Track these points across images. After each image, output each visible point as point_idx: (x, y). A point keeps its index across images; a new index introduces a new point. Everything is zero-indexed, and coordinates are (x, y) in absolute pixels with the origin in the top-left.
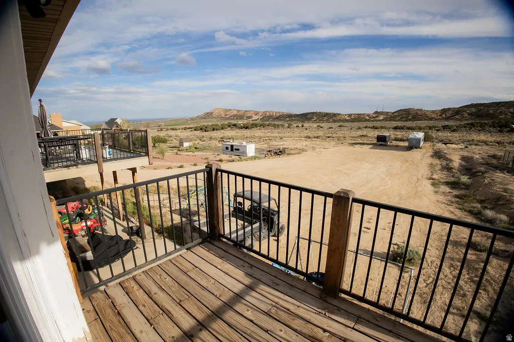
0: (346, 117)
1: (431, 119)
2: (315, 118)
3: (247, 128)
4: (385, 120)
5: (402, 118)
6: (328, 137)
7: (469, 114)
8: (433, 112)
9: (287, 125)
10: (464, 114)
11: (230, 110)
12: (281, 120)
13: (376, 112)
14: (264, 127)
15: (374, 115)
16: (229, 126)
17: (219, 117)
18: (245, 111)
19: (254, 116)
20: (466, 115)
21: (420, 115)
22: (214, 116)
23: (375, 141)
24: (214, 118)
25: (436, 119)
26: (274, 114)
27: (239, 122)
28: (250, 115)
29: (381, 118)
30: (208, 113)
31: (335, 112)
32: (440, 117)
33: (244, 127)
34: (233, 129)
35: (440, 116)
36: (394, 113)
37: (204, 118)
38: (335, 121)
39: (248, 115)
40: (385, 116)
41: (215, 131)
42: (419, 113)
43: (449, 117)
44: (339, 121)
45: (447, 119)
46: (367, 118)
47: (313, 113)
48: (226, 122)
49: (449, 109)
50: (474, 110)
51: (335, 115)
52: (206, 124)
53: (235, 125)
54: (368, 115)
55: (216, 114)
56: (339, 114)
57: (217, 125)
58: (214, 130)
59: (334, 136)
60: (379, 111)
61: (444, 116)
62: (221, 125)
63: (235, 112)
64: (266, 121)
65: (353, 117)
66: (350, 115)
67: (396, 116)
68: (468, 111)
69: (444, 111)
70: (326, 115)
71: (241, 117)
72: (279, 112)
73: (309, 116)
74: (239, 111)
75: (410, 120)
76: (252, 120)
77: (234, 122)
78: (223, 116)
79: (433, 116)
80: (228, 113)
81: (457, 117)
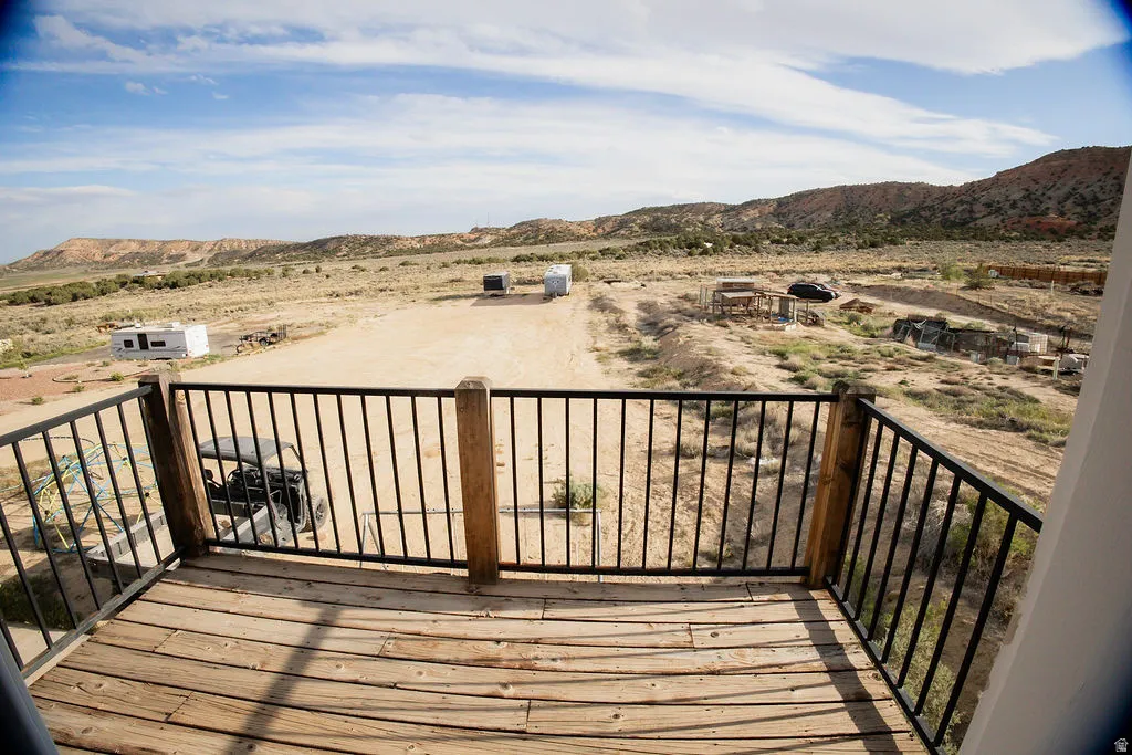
0: (414, 242)
1: (579, 238)
2: (345, 250)
3: (174, 286)
4: (495, 244)
5: (526, 239)
6: (382, 290)
7: (643, 226)
8: (581, 224)
9: (278, 271)
10: (632, 227)
11: (118, 241)
12: (263, 260)
13: (476, 230)
14: (220, 280)
15: (472, 237)
16: (123, 284)
17: (85, 262)
18: (164, 243)
19: (188, 253)
20: (636, 228)
21: (559, 232)
22: (70, 259)
23: (481, 289)
24: (70, 264)
25: (588, 238)
26: (244, 246)
27: (151, 273)
28: (179, 252)
29: (487, 240)
30: (46, 253)
31: (389, 233)
32: (595, 234)
33: (166, 285)
34: (136, 291)
35: (594, 231)
36: (511, 229)
37: (40, 267)
38: (390, 254)
39: (174, 252)
40: (494, 237)
41: (81, 303)
42: (558, 227)
43: (609, 233)
44: (400, 252)
45: (607, 236)
46: (459, 243)
47: (340, 239)
48: (112, 275)
49: (608, 219)
50: (647, 219)
51: (388, 240)
52: (47, 284)
53: (138, 281)
54: (460, 237)
55: (73, 253)
56: (399, 238)
57: (83, 285)
58: (75, 298)
59: (393, 285)
60: (480, 227)
61: (600, 231)
62: (98, 283)
63: (134, 247)
64: (223, 264)
65: (428, 242)
66: (422, 239)
67: (514, 236)
68: (639, 221)
69: (600, 222)
70: (370, 240)
71: (154, 259)
72: (256, 241)
73: (331, 246)
74: (143, 243)
75: (542, 242)
76: (187, 265)
77: (134, 273)
78: (98, 258)
79: (583, 231)
80: (112, 250)
81: (623, 232)
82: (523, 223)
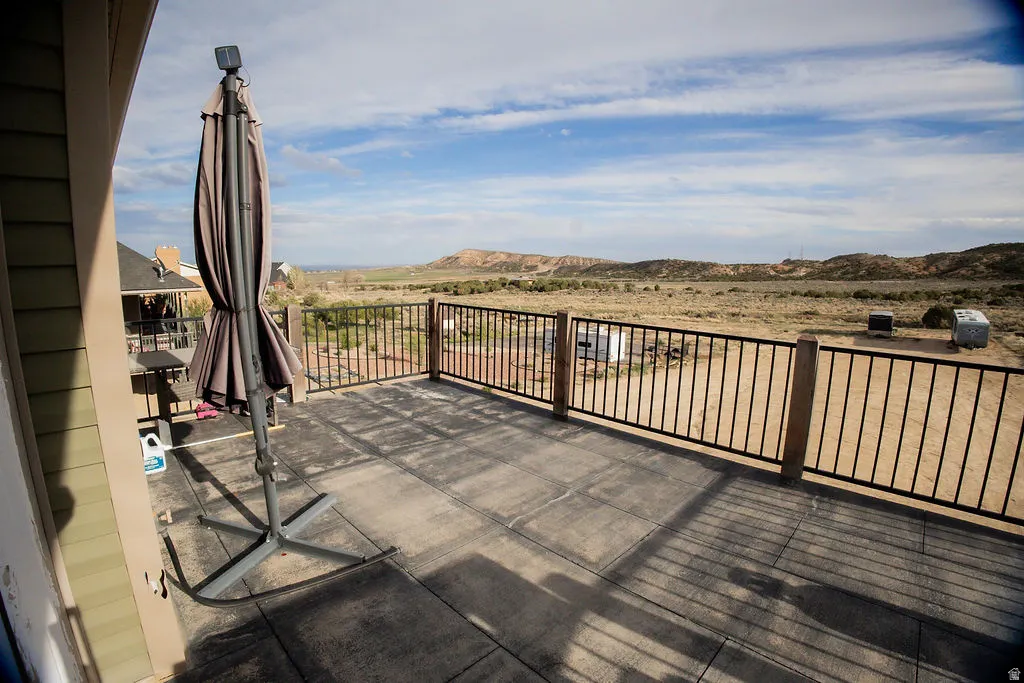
0: (728, 270)
1: (907, 276)
2: (665, 272)
3: (541, 290)
4: (809, 276)
5: (844, 274)
7: (988, 266)
8: (908, 261)
9: (621, 285)
10: (976, 266)
11: (494, 253)
12: (595, 275)
13: (787, 262)
14: (576, 289)
15: (787, 268)
16: (504, 285)
17: (473, 267)
18: (524, 256)
19: (540, 265)
20: (982, 268)
21: (883, 268)
22: (462, 263)
24: (461, 267)
25: (917, 277)
26: (581, 262)
27: (525, 278)
28: (534, 263)
29: (802, 272)
30: (449, 258)
31: (706, 260)
32: (926, 273)
33: (536, 289)
34: (514, 291)
35: (924, 269)
36: (825, 262)
37: (443, 268)
38: (706, 279)
39: (529, 264)
40: (809, 270)
41: (477, 295)
42: (880, 262)
43: (943, 272)
44: (715, 278)
45: (941, 275)
46: (773, 273)
47: (661, 262)
48: (495, 277)
49: (943, 256)
50: (998, 257)
51: (705, 266)
52: (455, 279)
53: (516, 284)
54: (774, 267)
55: (464, 260)
56: (714, 265)
57: (477, 282)
58: (472, 292)
60: (792, 259)
61: (933, 269)
62: (487, 283)
63: (503, 258)
64: (564, 276)
65: (741, 271)
66: (736, 267)
67: (832, 270)
68: (985, 260)
69: (931, 259)
70: (688, 265)
71: (514, 267)
72: (591, 260)
73: (654, 268)
74: (510, 255)
75: (862, 278)
76: (538, 274)
77: (511, 277)
78: (479, 264)
79: (912, 269)
80: (488, 259)
81: (963, 272)
82: (840, 257)
